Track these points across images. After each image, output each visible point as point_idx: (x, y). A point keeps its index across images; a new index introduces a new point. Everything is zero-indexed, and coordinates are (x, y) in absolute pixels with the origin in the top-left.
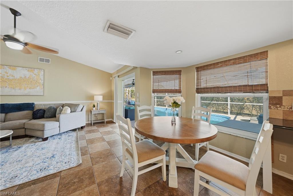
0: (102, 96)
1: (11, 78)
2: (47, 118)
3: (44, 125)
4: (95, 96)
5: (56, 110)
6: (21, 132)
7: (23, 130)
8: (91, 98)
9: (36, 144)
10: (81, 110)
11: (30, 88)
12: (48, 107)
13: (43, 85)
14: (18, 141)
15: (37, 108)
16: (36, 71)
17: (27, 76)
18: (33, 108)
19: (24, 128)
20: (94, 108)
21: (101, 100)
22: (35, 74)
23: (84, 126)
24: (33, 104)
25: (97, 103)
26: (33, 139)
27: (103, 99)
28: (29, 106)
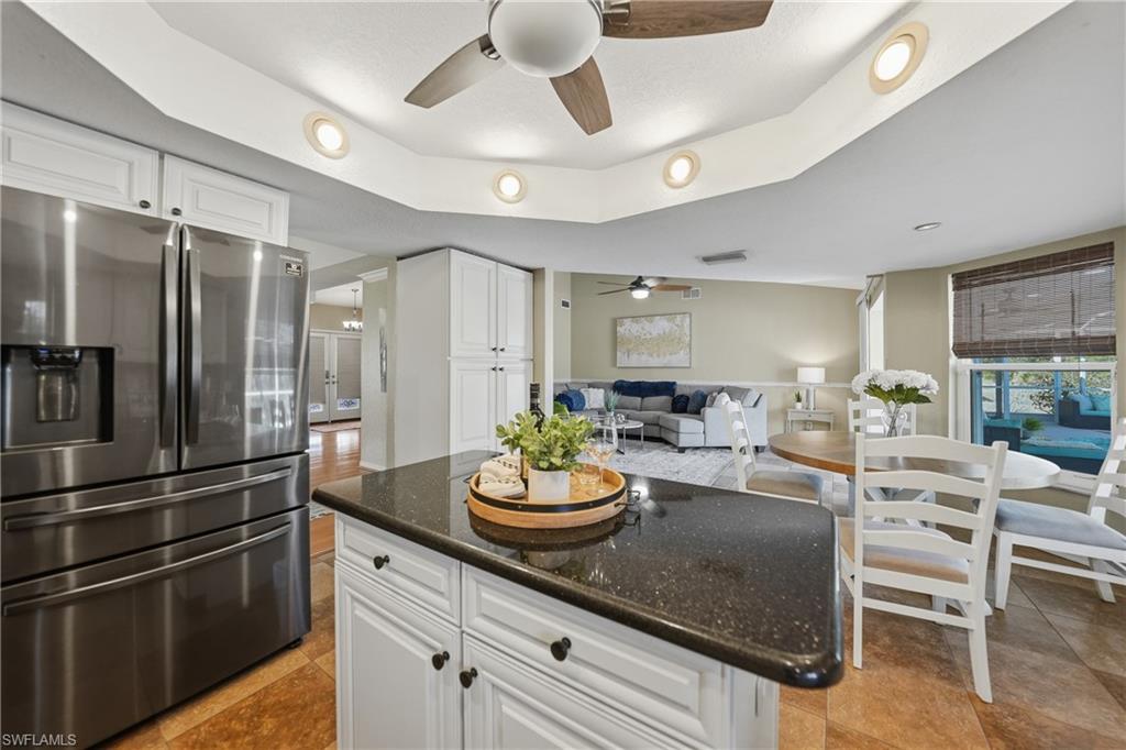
0: (823, 370)
1: (648, 336)
2: (691, 413)
3: (678, 423)
4: (800, 370)
5: (704, 398)
6: (655, 432)
7: (657, 428)
8: (790, 373)
9: (669, 453)
10: (753, 404)
11: (671, 354)
12: (693, 391)
13: (690, 345)
14: (652, 444)
15: (678, 392)
16: (679, 318)
17: (667, 331)
18: (674, 391)
19: (658, 425)
20: (799, 405)
21: (816, 382)
22: (677, 325)
23: (763, 448)
24: (674, 383)
25: (808, 391)
26: (668, 447)
27: (828, 379)
28: (666, 388)
